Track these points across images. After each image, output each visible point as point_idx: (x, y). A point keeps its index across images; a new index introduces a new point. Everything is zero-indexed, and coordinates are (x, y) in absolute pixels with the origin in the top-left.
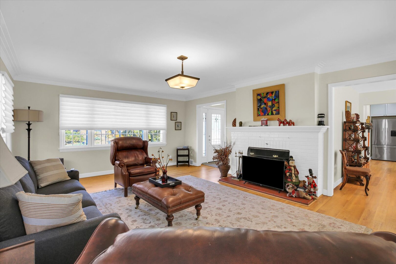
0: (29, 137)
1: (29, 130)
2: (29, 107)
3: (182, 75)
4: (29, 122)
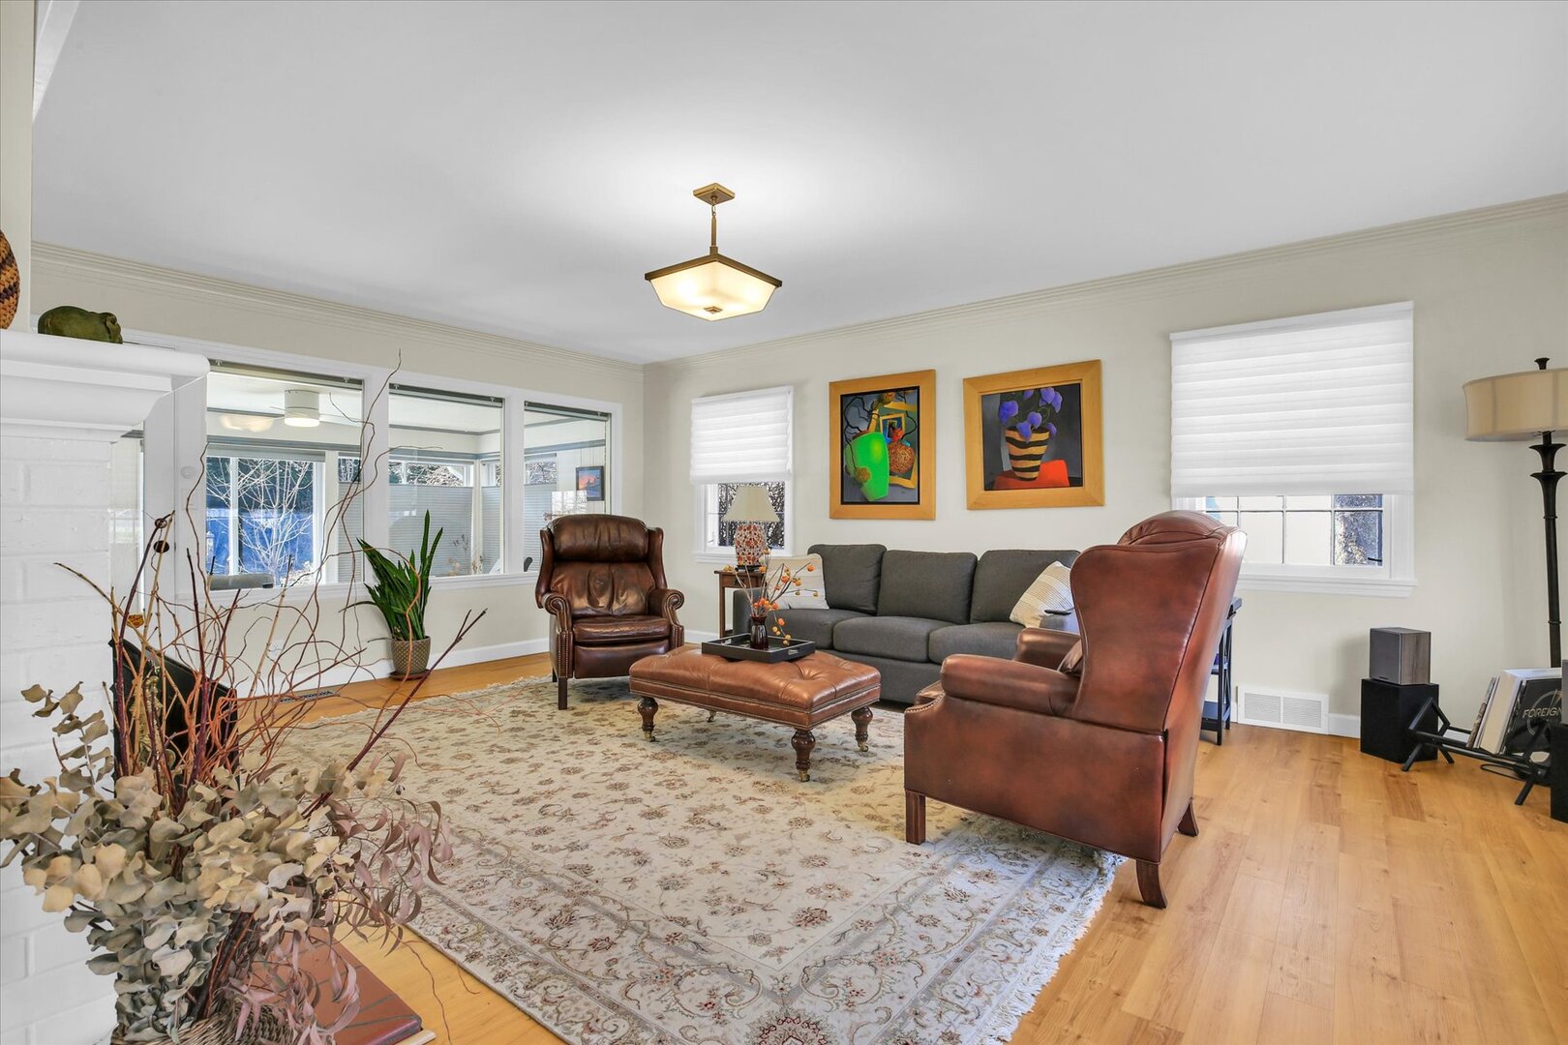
1: (1549, 478)
2: (1542, 361)
3: (714, 256)
4: (1547, 437)
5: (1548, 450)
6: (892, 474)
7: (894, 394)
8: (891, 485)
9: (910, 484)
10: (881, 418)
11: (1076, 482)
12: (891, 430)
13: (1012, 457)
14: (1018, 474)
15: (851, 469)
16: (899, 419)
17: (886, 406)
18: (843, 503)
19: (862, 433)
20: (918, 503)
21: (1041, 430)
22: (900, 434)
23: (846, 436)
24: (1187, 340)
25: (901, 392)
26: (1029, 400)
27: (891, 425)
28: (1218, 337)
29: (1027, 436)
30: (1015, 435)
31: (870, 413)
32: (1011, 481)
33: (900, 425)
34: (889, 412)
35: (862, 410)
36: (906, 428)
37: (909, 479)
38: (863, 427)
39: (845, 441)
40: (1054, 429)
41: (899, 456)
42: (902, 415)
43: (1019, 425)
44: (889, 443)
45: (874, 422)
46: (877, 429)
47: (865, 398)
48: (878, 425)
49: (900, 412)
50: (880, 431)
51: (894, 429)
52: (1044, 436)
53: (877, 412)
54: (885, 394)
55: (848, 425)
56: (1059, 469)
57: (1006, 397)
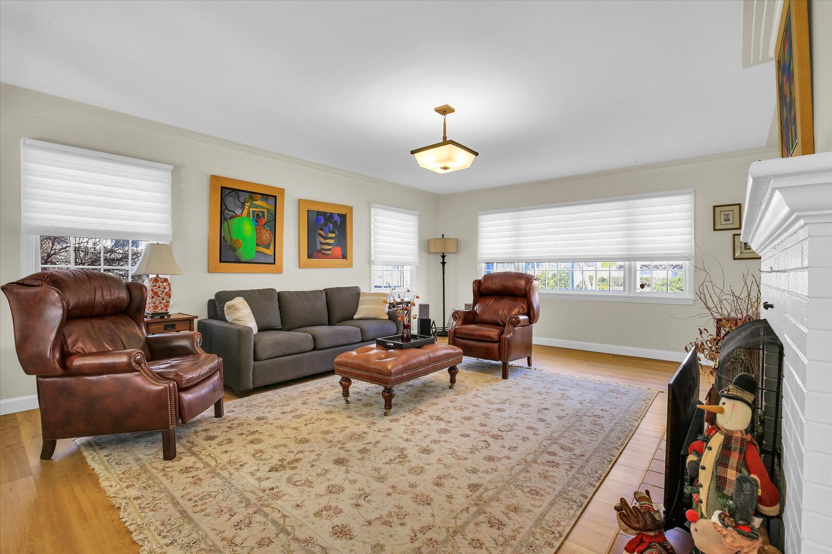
0: (444, 273)
1: (443, 263)
2: (443, 235)
4: (443, 253)
5: (443, 257)
6: (257, 245)
7: (260, 196)
8: (256, 252)
9: (269, 252)
10: (251, 209)
11: (344, 257)
12: (257, 218)
13: (321, 243)
14: (323, 251)
15: (228, 239)
16: (263, 212)
17: (254, 202)
18: (221, 261)
19: (236, 216)
20: (274, 263)
21: (332, 232)
22: (264, 221)
23: (225, 216)
24: (378, 208)
25: (265, 196)
26: (328, 217)
27: (258, 215)
28: (387, 209)
29: (327, 235)
30: (322, 233)
31: (243, 204)
32: (320, 255)
33: (264, 216)
34: (257, 206)
35: (237, 201)
36: (267, 219)
37: (269, 249)
38: (238, 212)
39: (223, 219)
40: (337, 232)
41: (262, 235)
42: (265, 211)
43: (324, 228)
44: (256, 226)
45: (246, 211)
46: (248, 215)
47: (240, 193)
48: (249, 213)
49: (264, 208)
50: (250, 217)
51: (259, 217)
52: (333, 235)
53: (248, 204)
54: (255, 195)
55: (226, 208)
56: (338, 250)
57: (319, 213)
